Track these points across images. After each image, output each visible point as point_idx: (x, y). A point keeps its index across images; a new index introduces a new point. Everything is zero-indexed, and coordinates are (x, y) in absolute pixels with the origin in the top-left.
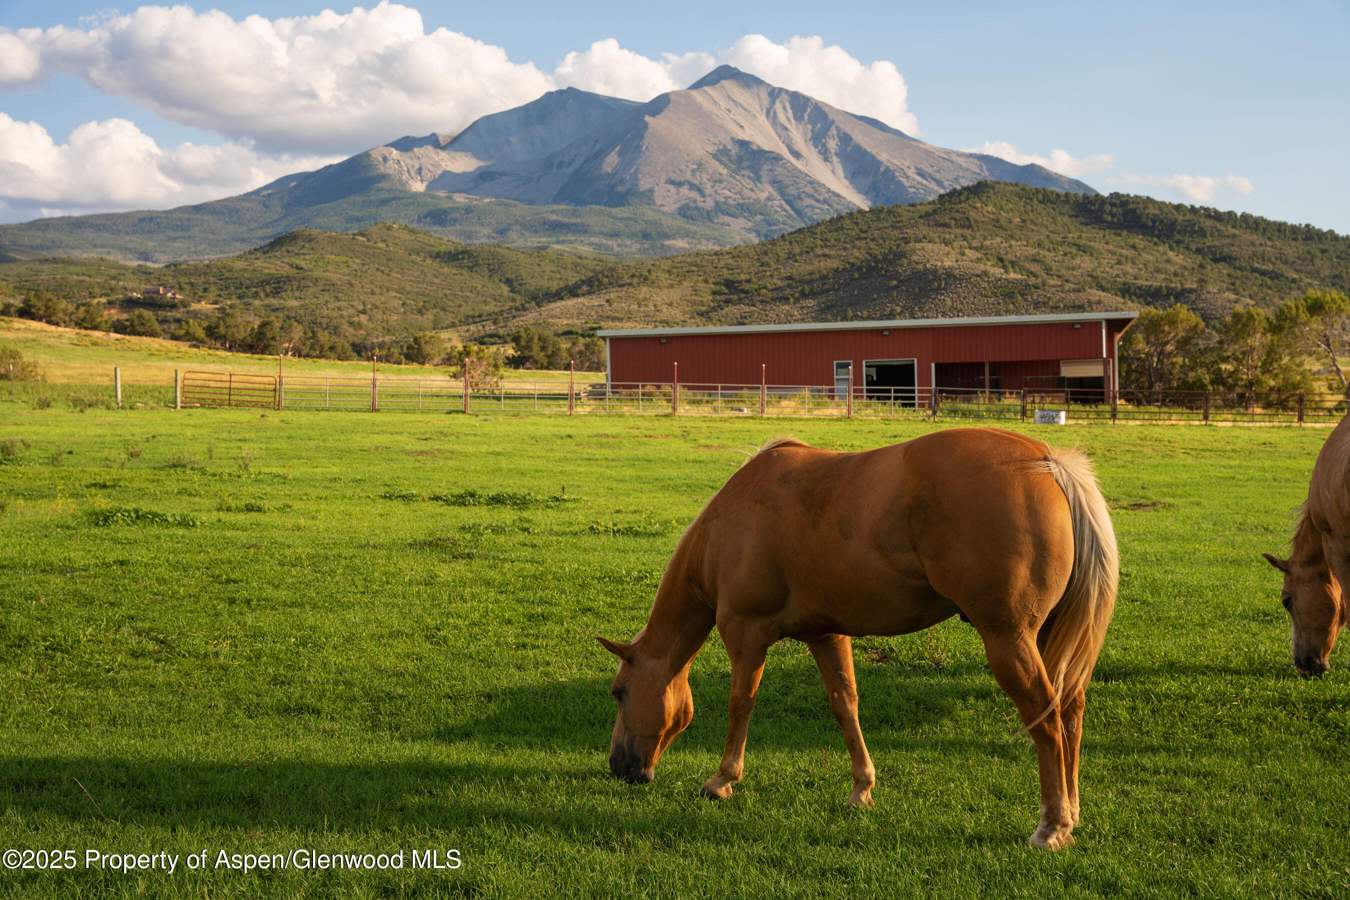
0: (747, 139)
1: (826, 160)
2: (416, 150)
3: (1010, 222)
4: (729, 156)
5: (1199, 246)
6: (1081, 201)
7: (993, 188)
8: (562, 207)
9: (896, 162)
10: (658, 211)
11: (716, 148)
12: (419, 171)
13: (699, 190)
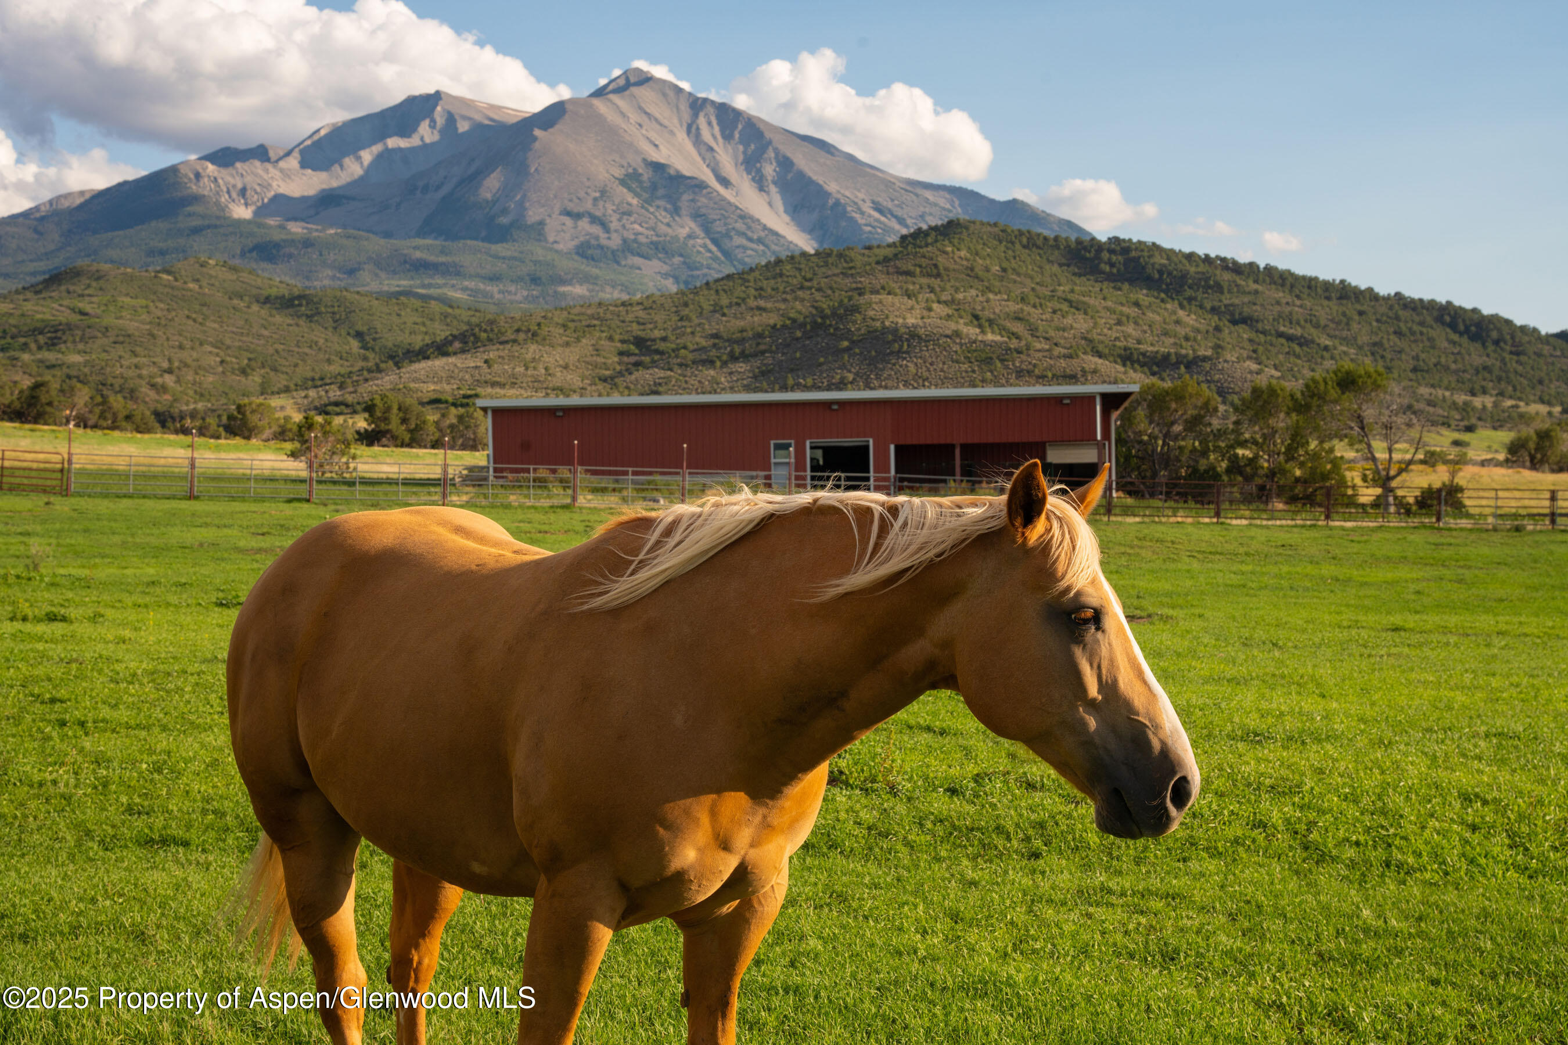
0: (662, 161)
1: (761, 189)
2: (238, 165)
3: (988, 270)
4: (641, 182)
5: (1216, 304)
6: (1073, 246)
7: (967, 228)
8: (428, 241)
9: (847, 193)
10: (551, 249)
11: (623, 171)
12: (243, 192)
13: (604, 225)
